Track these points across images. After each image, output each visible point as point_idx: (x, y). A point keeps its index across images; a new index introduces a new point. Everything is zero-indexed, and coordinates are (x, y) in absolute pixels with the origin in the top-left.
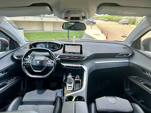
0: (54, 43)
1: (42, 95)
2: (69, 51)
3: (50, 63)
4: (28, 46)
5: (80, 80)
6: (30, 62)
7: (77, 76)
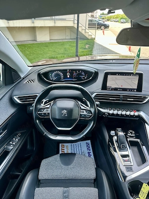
3: (85, 113)
4: (35, 77)
5: (139, 140)
6: (49, 112)
7: (131, 133)
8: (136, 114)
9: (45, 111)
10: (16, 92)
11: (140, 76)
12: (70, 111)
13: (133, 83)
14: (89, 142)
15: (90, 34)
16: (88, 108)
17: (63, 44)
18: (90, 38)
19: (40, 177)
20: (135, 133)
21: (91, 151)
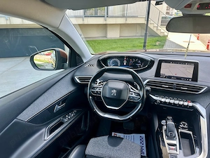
0: (136, 58)
1: (117, 148)
2: (167, 74)
3: (134, 95)
4: (95, 63)
5: (191, 133)
6: (101, 90)
7: (183, 124)
8: (191, 104)
9: (97, 90)
10: (77, 73)
11: (196, 65)
12: (119, 92)
13: (188, 72)
14: (143, 135)
15: (162, 31)
16: (137, 91)
17: (132, 40)
18: (161, 35)
19: (87, 152)
20: (188, 125)
21: (145, 145)
